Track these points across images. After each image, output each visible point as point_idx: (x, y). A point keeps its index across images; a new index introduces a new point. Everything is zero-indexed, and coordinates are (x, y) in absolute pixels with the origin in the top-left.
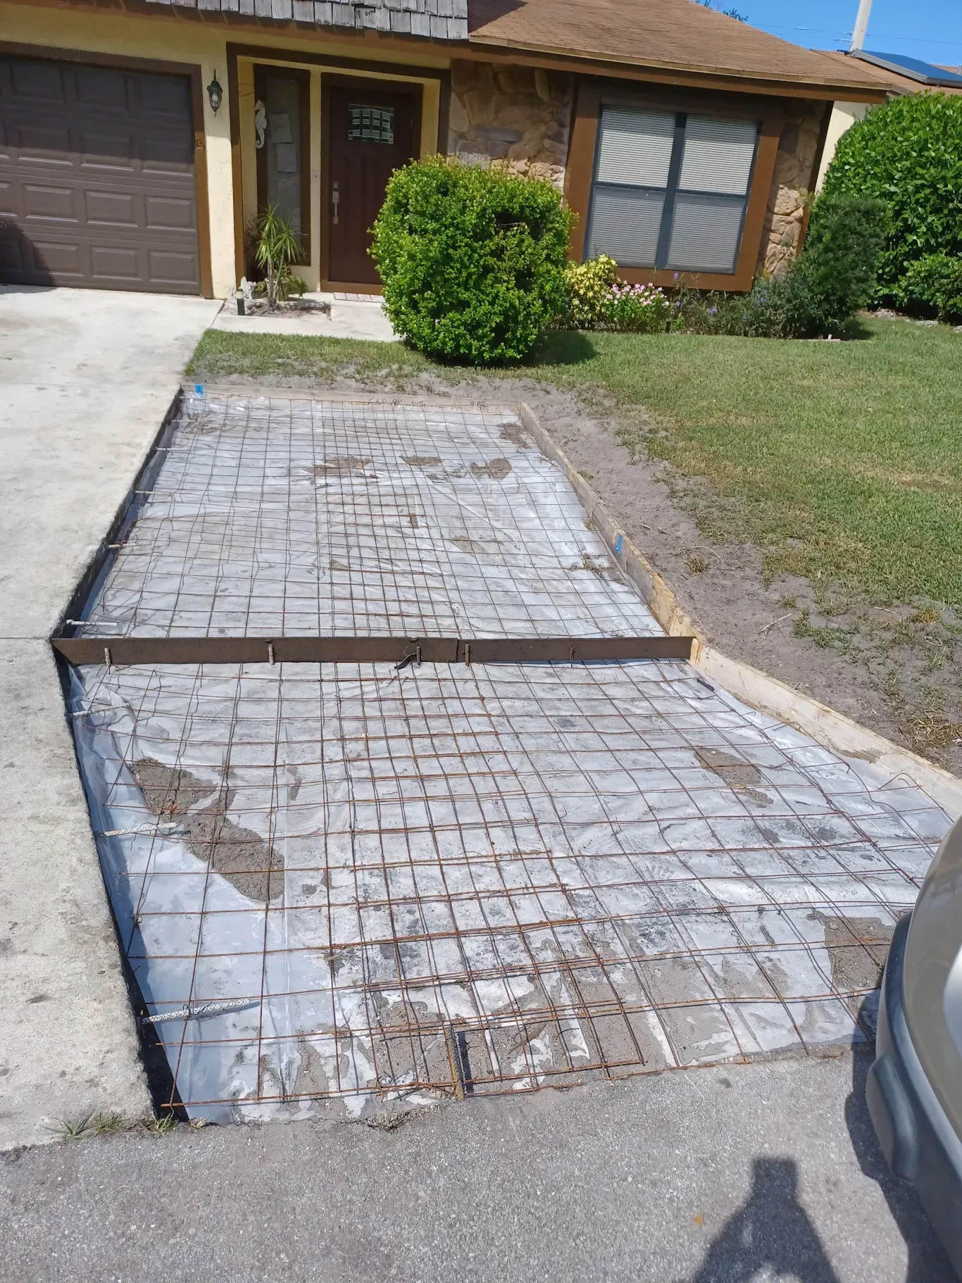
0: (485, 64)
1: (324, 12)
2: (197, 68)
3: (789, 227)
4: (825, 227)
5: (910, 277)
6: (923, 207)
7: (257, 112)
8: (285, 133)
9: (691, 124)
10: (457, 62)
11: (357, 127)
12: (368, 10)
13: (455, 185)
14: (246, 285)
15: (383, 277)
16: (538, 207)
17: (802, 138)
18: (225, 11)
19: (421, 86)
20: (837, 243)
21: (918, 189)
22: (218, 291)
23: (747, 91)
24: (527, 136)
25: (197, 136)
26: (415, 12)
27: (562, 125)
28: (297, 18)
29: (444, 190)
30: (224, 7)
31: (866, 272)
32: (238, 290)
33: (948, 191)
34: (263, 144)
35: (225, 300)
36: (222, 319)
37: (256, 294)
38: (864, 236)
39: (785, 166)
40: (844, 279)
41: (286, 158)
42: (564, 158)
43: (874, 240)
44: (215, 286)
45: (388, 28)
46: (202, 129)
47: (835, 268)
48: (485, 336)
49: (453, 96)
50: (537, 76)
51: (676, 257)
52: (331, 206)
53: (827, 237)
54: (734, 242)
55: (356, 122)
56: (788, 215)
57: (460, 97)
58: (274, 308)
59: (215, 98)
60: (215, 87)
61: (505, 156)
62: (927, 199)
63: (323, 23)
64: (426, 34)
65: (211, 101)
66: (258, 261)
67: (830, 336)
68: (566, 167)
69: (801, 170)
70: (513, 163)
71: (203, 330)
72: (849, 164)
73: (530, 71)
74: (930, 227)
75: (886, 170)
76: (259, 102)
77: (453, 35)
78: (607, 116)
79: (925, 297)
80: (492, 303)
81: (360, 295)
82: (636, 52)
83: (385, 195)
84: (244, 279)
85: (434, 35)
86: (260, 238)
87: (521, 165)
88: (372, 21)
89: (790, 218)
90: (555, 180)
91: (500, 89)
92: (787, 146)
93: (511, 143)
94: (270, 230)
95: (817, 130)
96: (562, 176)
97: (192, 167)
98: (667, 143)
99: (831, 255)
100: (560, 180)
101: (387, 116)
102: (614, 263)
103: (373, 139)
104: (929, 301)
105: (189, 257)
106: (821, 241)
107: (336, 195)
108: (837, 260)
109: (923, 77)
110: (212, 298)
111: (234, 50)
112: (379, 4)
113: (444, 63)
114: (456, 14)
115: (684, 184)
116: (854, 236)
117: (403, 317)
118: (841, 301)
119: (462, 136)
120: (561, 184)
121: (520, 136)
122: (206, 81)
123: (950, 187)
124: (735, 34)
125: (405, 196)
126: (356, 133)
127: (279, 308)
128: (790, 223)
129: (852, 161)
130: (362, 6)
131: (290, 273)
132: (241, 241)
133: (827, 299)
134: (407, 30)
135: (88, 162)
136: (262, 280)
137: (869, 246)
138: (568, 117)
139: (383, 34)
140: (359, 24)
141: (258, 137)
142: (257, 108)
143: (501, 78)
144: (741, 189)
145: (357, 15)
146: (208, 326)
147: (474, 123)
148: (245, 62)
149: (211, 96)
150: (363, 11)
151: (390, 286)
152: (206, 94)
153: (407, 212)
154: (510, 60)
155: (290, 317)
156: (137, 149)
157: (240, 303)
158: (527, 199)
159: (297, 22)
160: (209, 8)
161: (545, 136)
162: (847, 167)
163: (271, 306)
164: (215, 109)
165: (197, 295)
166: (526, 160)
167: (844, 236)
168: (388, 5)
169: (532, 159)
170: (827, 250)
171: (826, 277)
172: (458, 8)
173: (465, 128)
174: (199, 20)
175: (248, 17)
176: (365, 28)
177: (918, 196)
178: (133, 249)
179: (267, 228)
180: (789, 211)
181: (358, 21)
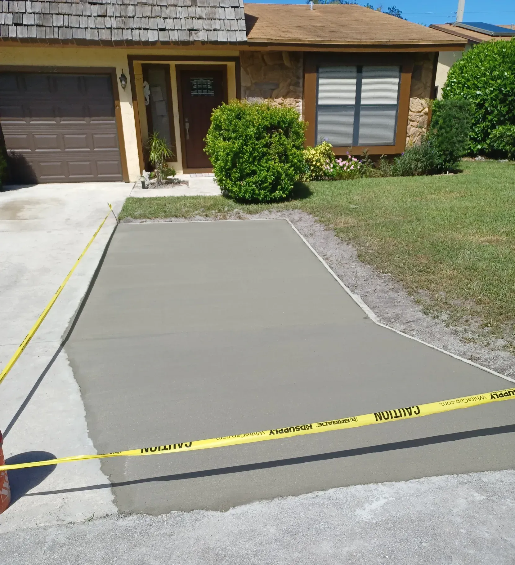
0: (257, 52)
1: (174, 36)
2: (114, 69)
3: (421, 118)
4: (439, 116)
5: (491, 138)
6: (495, 100)
7: (144, 87)
8: (159, 96)
9: (364, 71)
10: (242, 53)
11: (195, 89)
12: (196, 32)
13: (244, 114)
14: (146, 174)
15: (213, 163)
16: (287, 121)
17: (424, 73)
18: (125, 40)
19: (225, 66)
20: (446, 124)
21: (492, 92)
22: (131, 178)
23: (391, 51)
24: (281, 85)
25: (116, 102)
26: (219, 30)
27: (298, 78)
28: (161, 40)
29: (239, 117)
30: (125, 38)
31: (463, 137)
32: (141, 176)
33: (508, 91)
34: (149, 102)
35: (136, 182)
36: (135, 192)
37: (150, 178)
38: (460, 119)
39: (416, 87)
40: (452, 142)
41: (161, 108)
42: (301, 95)
43: (465, 121)
44: (130, 176)
45: (206, 39)
46: (118, 99)
47: (447, 137)
48: (266, 187)
49: (242, 69)
50: (284, 55)
51: (363, 139)
52: (185, 130)
53: (441, 122)
54: (393, 129)
55: (194, 87)
56: (420, 112)
57: (245, 70)
58: (159, 184)
59: (123, 83)
60: (123, 77)
61: (271, 97)
62: (496, 96)
63: (174, 40)
64: (225, 40)
65: (122, 84)
66: (151, 161)
67: (448, 172)
68: (302, 99)
69: (425, 88)
70: (275, 100)
71: (126, 198)
72: (454, 82)
73: (280, 53)
74: (499, 111)
75: (474, 84)
76: (146, 82)
77: (239, 40)
78: (321, 71)
79: (500, 148)
80: (268, 171)
81: (203, 174)
82: (333, 38)
83: (210, 122)
84: (144, 171)
85: (230, 40)
86: (151, 149)
87: (280, 100)
88: (198, 37)
89: (422, 114)
90: (297, 106)
91: (266, 64)
92: (416, 77)
93: (273, 90)
94: (155, 145)
95: (431, 67)
96: (301, 103)
97: (114, 118)
98: (353, 82)
99: (443, 131)
100: (299, 106)
101: (210, 82)
102: (330, 145)
103: (204, 95)
104: (502, 149)
105: (116, 162)
106: (438, 124)
107: (187, 125)
108: (447, 132)
109: (492, 33)
110: (129, 182)
111: (131, 58)
112: (201, 28)
113: (236, 54)
114: (240, 29)
115: (363, 102)
116: (455, 120)
117: (224, 182)
118: (451, 153)
119: (248, 88)
120: (301, 108)
121: (277, 86)
122: (119, 75)
123: (508, 89)
124: (386, 22)
125: (220, 122)
126: (195, 92)
127: (162, 184)
128: (422, 116)
129: (455, 80)
130: (192, 30)
131: (167, 166)
132: (141, 152)
133: (444, 154)
134: (215, 39)
135: (64, 120)
136: (153, 171)
137: (463, 124)
138: (302, 74)
139: (203, 43)
140: (191, 39)
141: (146, 100)
142: (144, 85)
143: (265, 57)
144: (394, 101)
145: (191, 34)
146: (128, 196)
147: (254, 82)
148: (137, 64)
149: (121, 82)
150: (193, 32)
151: (216, 168)
152: (119, 81)
153: (221, 129)
154: (269, 48)
155: (168, 188)
156: (87, 113)
157: (143, 183)
158: (281, 117)
159: (160, 41)
160: (117, 40)
161: (290, 85)
162: (453, 84)
163: (158, 183)
164: (124, 88)
165: (122, 181)
166: (282, 98)
167: (450, 120)
168: (205, 28)
169: (285, 97)
170: (441, 128)
171: (442, 143)
172: (241, 26)
173: (249, 85)
174: (112, 46)
175: (137, 41)
176: (195, 41)
177: (492, 95)
178: (89, 161)
179: (153, 144)
180: (420, 110)
181: (191, 37)
